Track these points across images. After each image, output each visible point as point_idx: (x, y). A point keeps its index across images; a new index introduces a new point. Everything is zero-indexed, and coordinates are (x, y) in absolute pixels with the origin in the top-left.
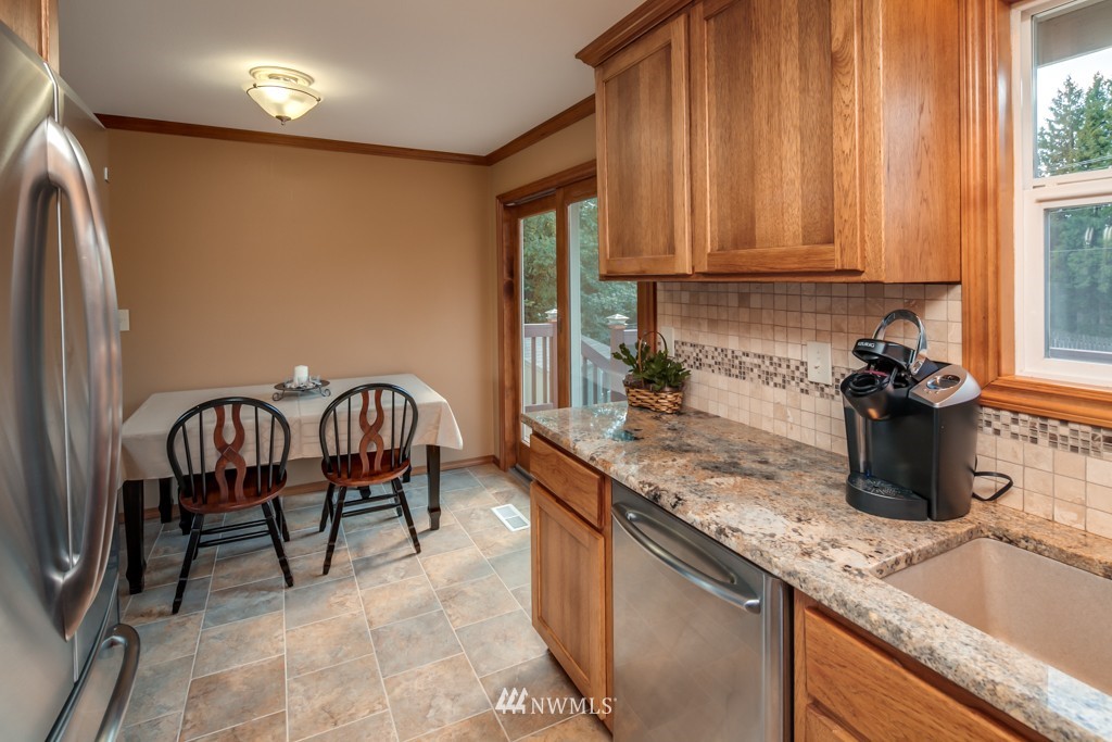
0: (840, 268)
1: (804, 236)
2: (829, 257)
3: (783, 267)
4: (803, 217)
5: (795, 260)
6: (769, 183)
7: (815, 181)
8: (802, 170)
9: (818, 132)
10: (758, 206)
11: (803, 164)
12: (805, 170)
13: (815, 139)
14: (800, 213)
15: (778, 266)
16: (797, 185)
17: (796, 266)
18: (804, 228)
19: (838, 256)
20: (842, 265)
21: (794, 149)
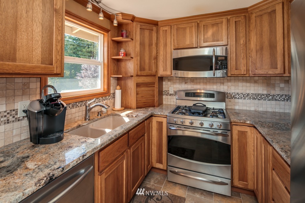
0: (56, 73)
1: (42, 61)
2: (52, 69)
3: (34, 71)
4: (42, 55)
5: (40, 69)
6: (25, 37)
7: (47, 44)
8: (42, 39)
9: (49, 29)
10: (19, 44)
11: (42, 37)
12: (43, 39)
13: (48, 31)
14: (40, 53)
15: (31, 71)
16: (40, 42)
17: (40, 71)
18: (42, 59)
19: (55, 69)
20: (57, 72)
21: (39, 29)
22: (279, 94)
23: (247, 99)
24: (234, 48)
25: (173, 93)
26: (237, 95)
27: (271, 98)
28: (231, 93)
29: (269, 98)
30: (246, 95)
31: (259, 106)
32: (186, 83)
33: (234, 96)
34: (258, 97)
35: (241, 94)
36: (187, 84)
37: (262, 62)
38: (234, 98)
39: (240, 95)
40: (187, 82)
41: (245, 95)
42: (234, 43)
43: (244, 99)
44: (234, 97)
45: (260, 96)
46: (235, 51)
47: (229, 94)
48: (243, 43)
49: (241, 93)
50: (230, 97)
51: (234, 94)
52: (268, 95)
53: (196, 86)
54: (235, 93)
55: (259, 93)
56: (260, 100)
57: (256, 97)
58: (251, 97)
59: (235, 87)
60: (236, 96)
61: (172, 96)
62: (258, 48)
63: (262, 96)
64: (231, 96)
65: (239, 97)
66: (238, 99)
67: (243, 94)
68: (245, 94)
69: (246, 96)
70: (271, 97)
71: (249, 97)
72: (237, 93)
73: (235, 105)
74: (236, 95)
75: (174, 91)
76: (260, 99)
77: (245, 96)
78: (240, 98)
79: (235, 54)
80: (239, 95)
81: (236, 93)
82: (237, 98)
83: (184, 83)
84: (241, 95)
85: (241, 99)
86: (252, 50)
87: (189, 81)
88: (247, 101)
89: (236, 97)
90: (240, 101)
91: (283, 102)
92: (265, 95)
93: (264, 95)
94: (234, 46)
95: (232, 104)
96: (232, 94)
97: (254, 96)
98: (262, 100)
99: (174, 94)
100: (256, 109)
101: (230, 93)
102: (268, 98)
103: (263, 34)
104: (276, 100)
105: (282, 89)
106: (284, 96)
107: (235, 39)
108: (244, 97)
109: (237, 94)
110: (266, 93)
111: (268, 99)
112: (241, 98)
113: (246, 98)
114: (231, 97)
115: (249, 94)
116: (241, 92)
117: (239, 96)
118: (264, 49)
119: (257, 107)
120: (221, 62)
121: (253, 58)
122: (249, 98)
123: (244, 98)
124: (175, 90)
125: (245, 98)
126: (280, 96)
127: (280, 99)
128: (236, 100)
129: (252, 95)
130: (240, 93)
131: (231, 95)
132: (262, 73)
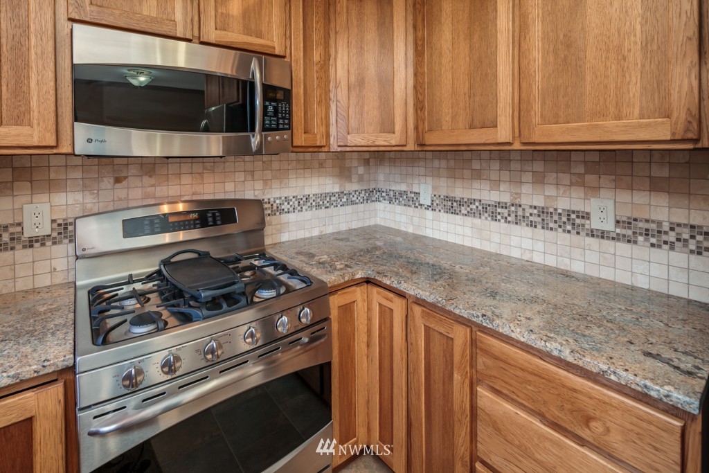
22: (356, 189)
23: (306, 210)
24: (300, 69)
25: (46, 229)
26: (286, 204)
27: (345, 200)
28: (272, 199)
29: (343, 200)
30: (304, 199)
31: (327, 224)
32: (118, 180)
33: (278, 207)
34: (325, 202)
35: (294, 200)
36: (125, 183)
37: (362, 115)
38: (278, 213)
39: (291, 203)
40: (126, 178)
41: (302, 199)
42: (302, 54)
43: (299, 211)
44: (277, 211)
45: (328, 199)
46: (302, 78)
47: (266, 203)
48: (320, 62)
49: (294, 197)
50: (269, 212)
51: (278, 202)
52: (341, 194)
53: (165, 188)
54: (280, 198)
55: (327, 192)
56: (328, 207)
57: (321, 203)
58: (314, 204)
59: (281, 183)
60: (283, 207)
61: (43, 245)
62: (353, 79)
63: (333, 198)
64: (272, 208)
65: (288, 209)
66: (287, 215)
67: (298, 197)
68: (302, 197)
69: (304, 202)
70: (345, 197)
71: (309, 204)
72: (286, 198)
73: (280, 232)
74: (283, 204)
75: (53, 221)
76: (328, 205)
77: (301, 202)
78: (291, 209)
79: (302, 87)
80: (288, 204)
81: (283, 198)
82: (286, 210)
83: (112, 180)
84: (294, 202)
85: (294, 212)
86: (340, 83)
87: (133, 170)
88: (307, 214)
89: (283, 210)
90: (292, 217)
91: (362, 205)
92: (337, 195)
93: (335, 196)
94: (302, 66)
95: (274, 231)
96: (275, 202)
97: (319, 200)
98: (332, 207)
99: (55, 234)
100: (322, 232)
101: (269, 199)
102: (341, 201)
103: (366, 49)
104: (353, 203)
105: (361, 179)
106: (363, 192)
107: (302, 45)
108: (299, 205)
109: (286, 201)
110: (338, 190)
111: (341, 203)
112: (294, 209)
113: (304, 207)
114: (272, 211)
115: (309, 196)
116: (295, 195)
117: (289, 206)
118: (366, 85)
119: (324, 225)
120: (274, 107)
121: (342, 102)
122: (309, 207)
123: (299, 208)
124: (60, 217)
125: (302, 208)
126: (357, 193)
127: (357, 201)
128: (284, 217)
129: (314, 198)
130: (291, 198)
131: (272, 205)
132: (363, 144)
